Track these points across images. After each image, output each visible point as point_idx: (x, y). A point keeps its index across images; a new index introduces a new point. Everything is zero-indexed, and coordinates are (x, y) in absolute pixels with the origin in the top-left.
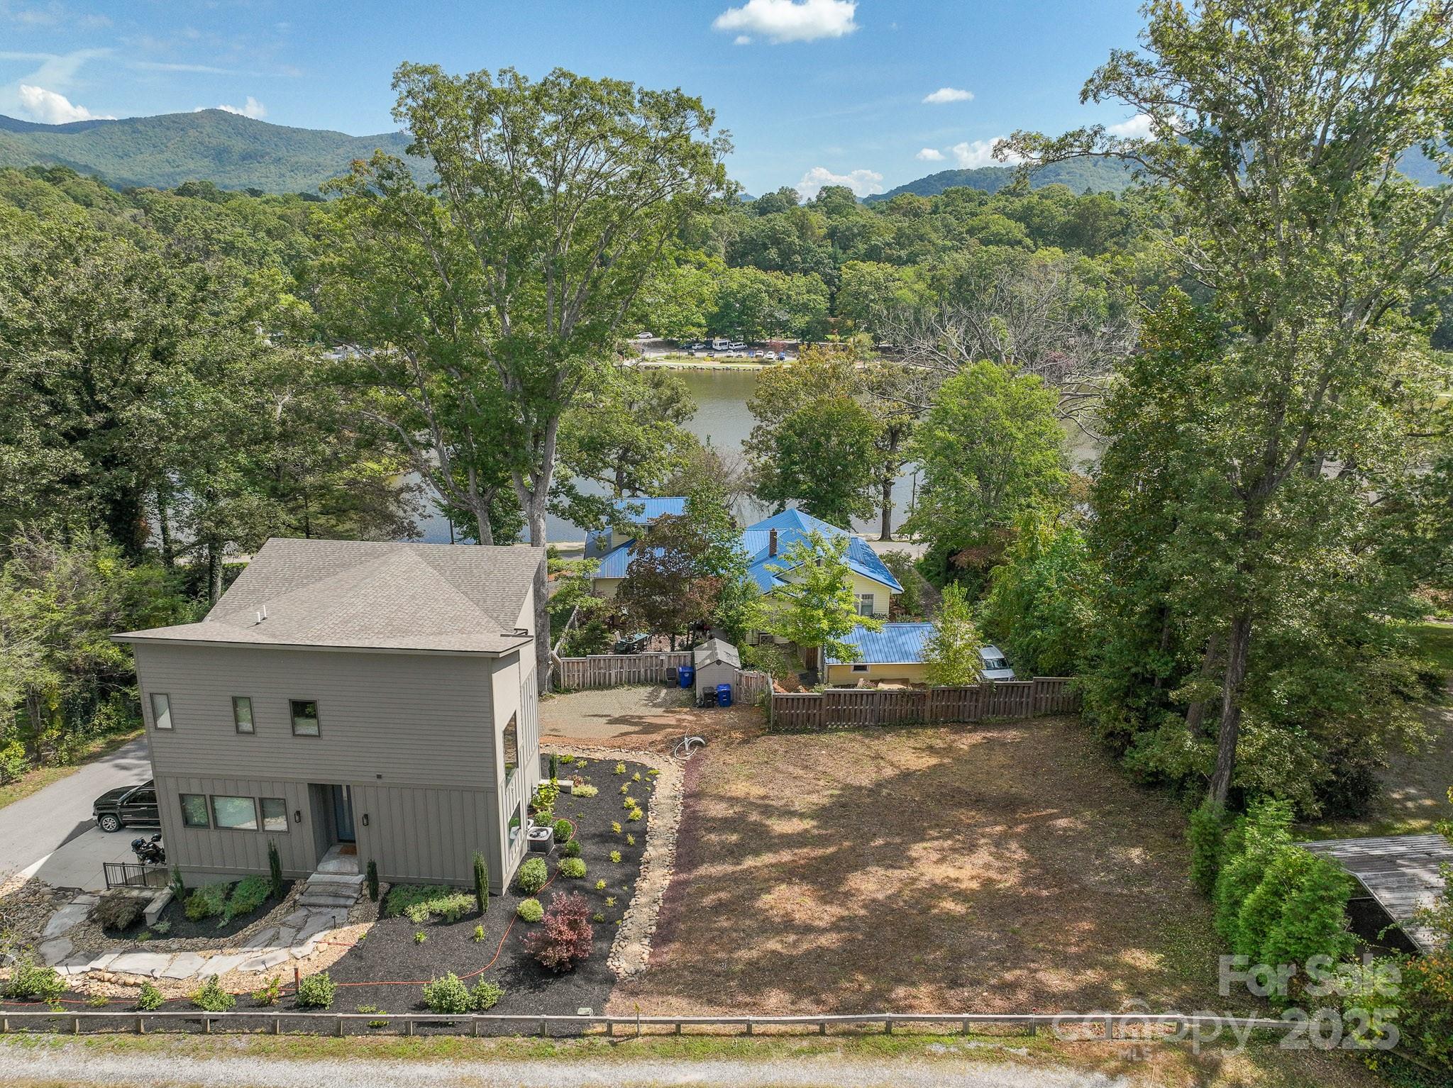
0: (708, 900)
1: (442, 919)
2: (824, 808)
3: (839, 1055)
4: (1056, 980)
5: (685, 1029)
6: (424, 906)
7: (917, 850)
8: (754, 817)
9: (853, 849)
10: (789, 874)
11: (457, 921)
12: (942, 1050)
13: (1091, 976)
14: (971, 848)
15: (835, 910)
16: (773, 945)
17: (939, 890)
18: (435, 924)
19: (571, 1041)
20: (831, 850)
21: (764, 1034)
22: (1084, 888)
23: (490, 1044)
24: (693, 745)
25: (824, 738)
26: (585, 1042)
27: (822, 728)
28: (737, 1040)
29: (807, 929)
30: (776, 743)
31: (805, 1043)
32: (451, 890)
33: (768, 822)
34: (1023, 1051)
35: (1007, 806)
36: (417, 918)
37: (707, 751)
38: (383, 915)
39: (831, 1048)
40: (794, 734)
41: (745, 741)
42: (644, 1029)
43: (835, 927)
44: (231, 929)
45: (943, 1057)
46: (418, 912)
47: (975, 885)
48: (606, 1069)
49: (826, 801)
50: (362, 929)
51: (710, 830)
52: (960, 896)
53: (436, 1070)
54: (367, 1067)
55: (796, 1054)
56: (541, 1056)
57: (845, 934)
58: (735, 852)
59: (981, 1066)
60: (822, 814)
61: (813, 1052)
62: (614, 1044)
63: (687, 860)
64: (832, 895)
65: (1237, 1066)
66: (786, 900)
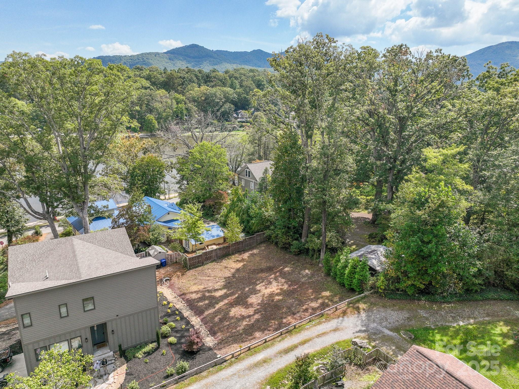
0: (216, 319)
1: (148, 354)
2: (224, 285)
3: (289, 337)
4: (314, 305)
5: (251, 347)
6: (140, 352)
7: (258, 287)
8: (207, 294)
9: (242, 293)
10: (232, 305)
11: (153, 352)
12: (309, 327)
13: (320, 301)
14: (270, 283)
15: (252, 309)
16: (245, 323)
17: (272, 295)
18: (147, 356)
19: (225, 363)
20: (237, 295)
21: (269, 341)
22: (303, 283)
23: (204, 374)
24: (166, 280)
25: (206, 267)
26: (229, 361)
27: (203, 264)
28: (265, 344)
29: (249, 316)
30: (193, 272)
31: (280, 338)
32: (146, 344)
33: (213, 294)
34: (324, 320)
35: (270, 270)
36: (140, 356)
37: (172, 281)
38: (128, 360)
39: (286, 337)
40: (196, 268)
41: (183, 275)
42: (242, 352)
43: (256, 313)
45: (310, 328)
46: (140, 355)
47: (279, 291)
48: (240, 365)
49: (223, 283)
50: (125, 367)
51: (198, 302)
52: (278, 294)
55: (280, 341)
57: (259, 314)
58: (211, 305)
59: (318, 326)
60: (225, 287)
61: (283, 339)
62: (237, 359)
63: (198, 312)
64: (247, 306)
65: (362, 306)
66: (236, 311)
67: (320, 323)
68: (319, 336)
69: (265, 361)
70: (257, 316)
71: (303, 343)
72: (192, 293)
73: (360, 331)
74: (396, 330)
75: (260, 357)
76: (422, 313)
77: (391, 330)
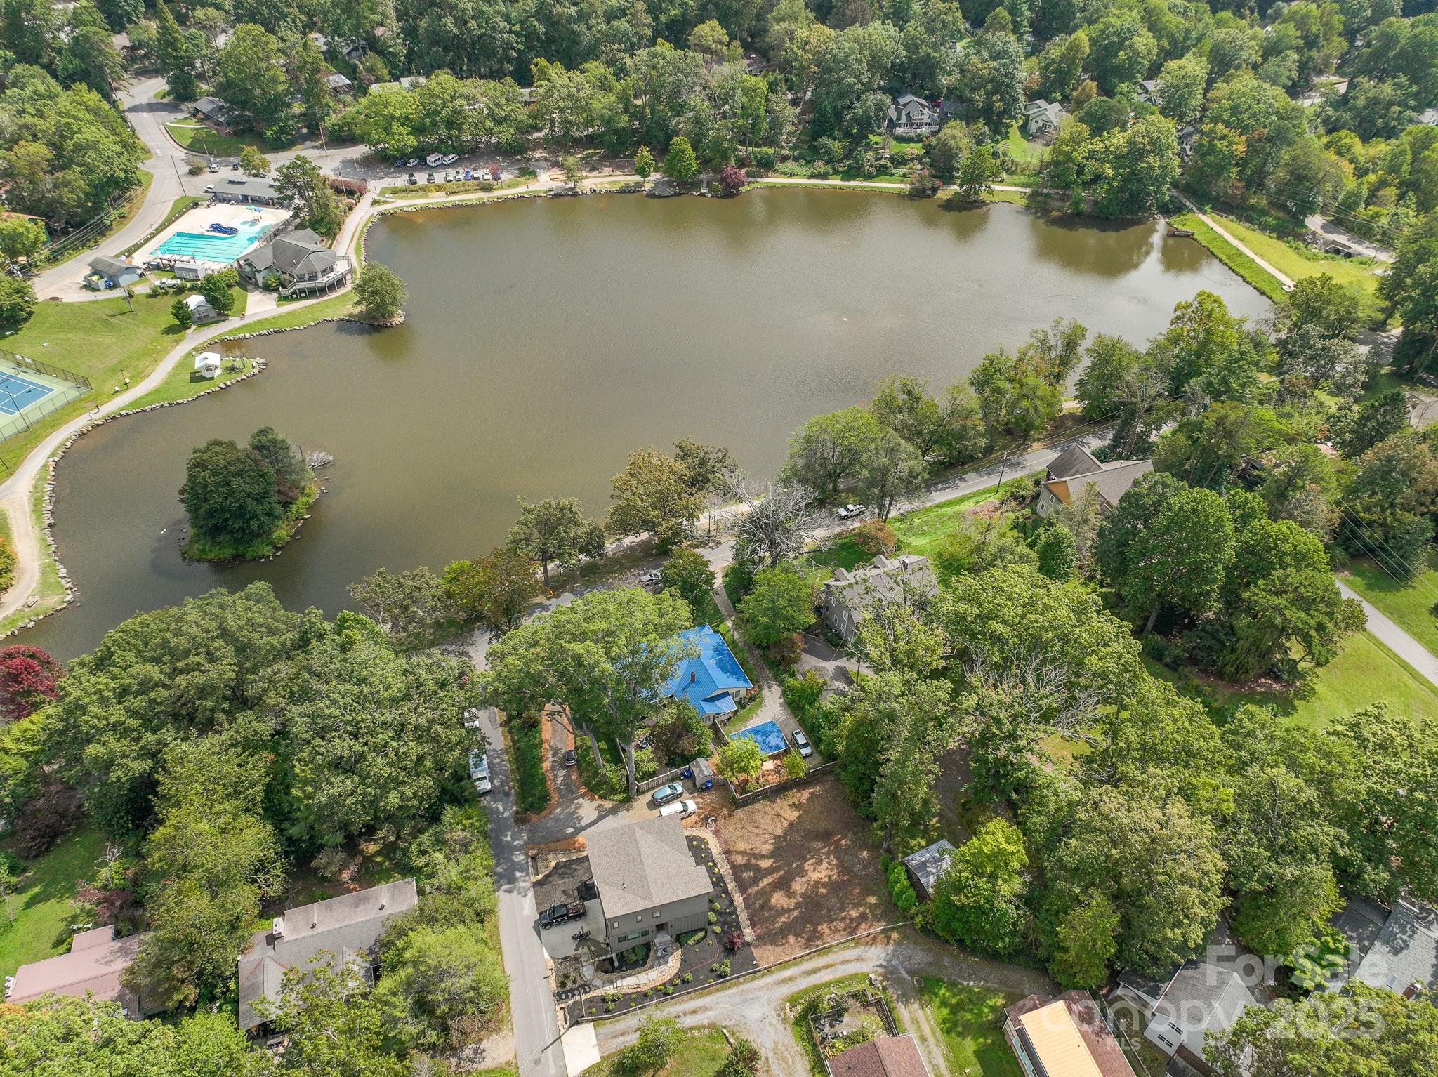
0: (758, 904)
1: (698, 942)
2: (772, 850)
3: (816, 957)
4: (854, 913)
6: (691, 940)
7: (806, 866)
8: (752, 860)
9: (788, 870)
10: (775, 886)
11: (702, 941)
13: (862, 909)
14: (821, 861)
15: (793, 901)
16: (783, 920)
17: (818, 884)
18: (697, 944)
20: (782, 873)
22: (855, 873)
23: (741, 980)
24: (712, 820)
25: (756, 809)
27: (753, 802)
28: (794, 961)
29: (789, 911)
30: (740, 813)
31: (808, 957)
32: (697, 931)
33: (758, 862)
34: (853, 945)
35: (825, 836)
36: (692, 944)
37: (719, 823)
38: (682, 946)
39: (814, 957)
40: (745, 806)
41: (729, 817)
43: (796, 908)
44: (644, 964)
45: (838, 951)
46: (691, 942)
47: (826, 879)
48: (770, 979)
49: (772, 846)
50: (679, 952)
51: (743, 870)
52: (824, 885)
53: (734, 990)
54: (718, 995)
55: (808, 961)
56: (754, 979)
57: (799, 910)
58: (755, 880)
59: (846, 949)
60: (773, 855)
61: (811, 958)
62: (769, 971)
63: (742, 888)
64: (790, 894)
65: (895, 936)
66: (778, 899)
67: (848, 948)
68: (842, 963)
69: (790, 979)
70: (796, 913)
71: (827, 967)
72: (738, 853)
73: (880, 966)
74: (911, 973)
75: (787, 973)
76: (946, 962)
77: (908, 973)
